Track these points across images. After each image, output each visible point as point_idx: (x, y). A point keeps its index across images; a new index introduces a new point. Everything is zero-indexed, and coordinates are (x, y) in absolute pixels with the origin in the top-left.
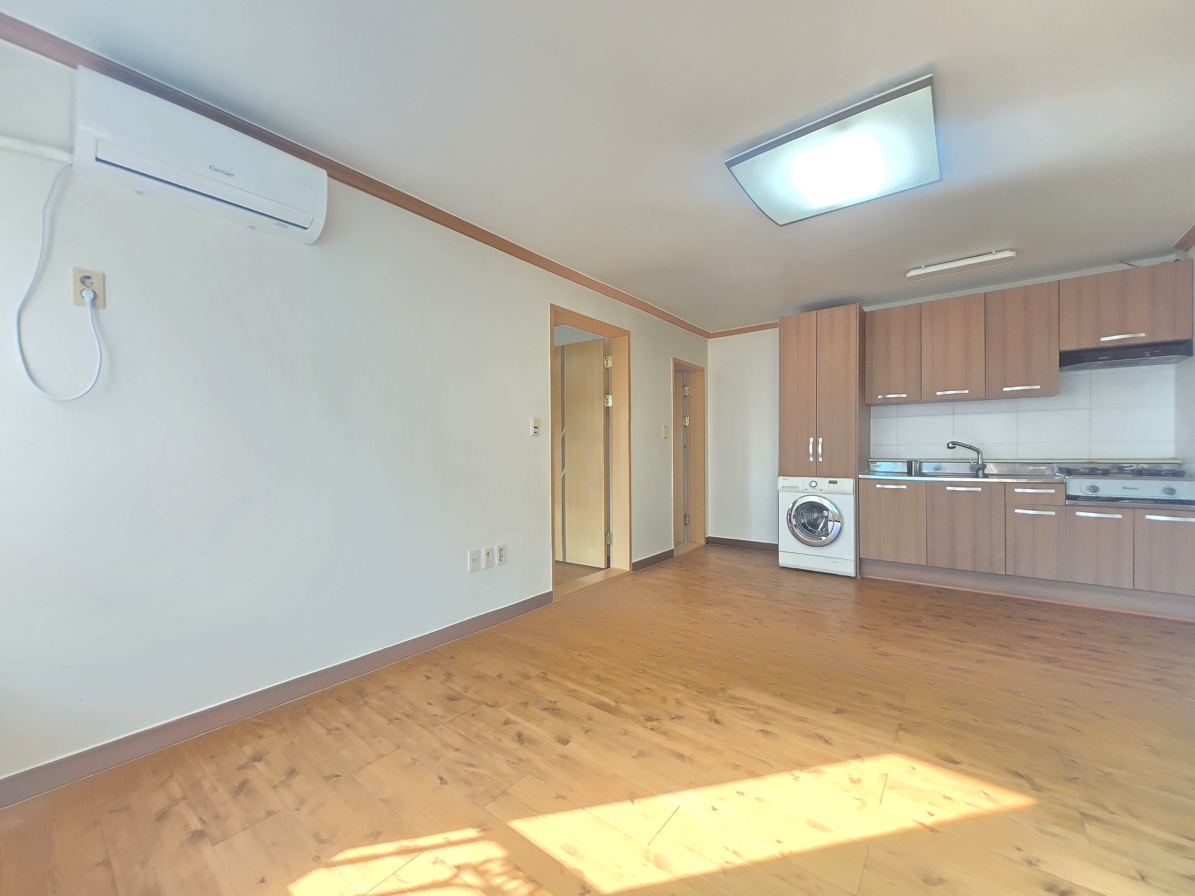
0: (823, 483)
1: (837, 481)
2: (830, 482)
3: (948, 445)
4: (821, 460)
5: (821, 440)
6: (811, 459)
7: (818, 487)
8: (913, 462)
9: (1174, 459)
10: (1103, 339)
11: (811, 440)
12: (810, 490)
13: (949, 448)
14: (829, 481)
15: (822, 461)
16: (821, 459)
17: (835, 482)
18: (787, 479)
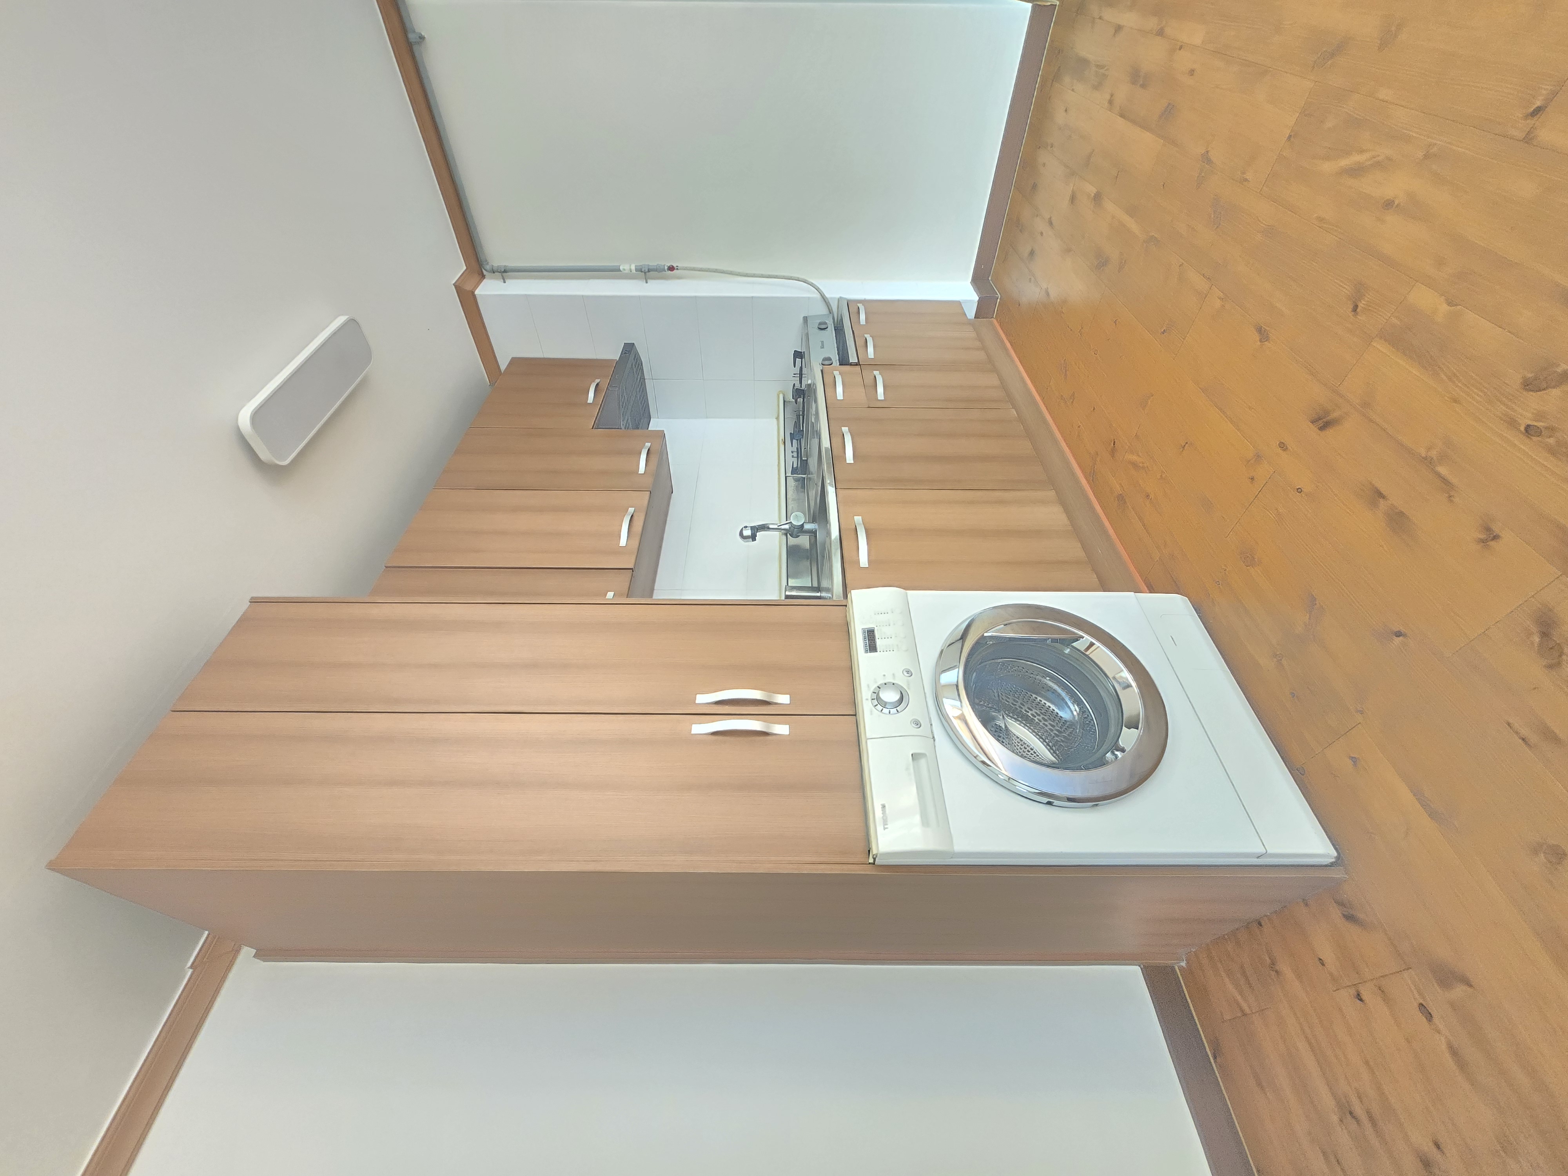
0: (876, 668)
1: (864, 630)
2: (872, 647)
4: (783, 699)
5: (703, 697)
6: (784, 727)
7: (901, 680)
11: (702, 726)
14: (866, 652)
15: (788, 692)
16: (779, 692)
17: (869, 632)
18: (884, 806)
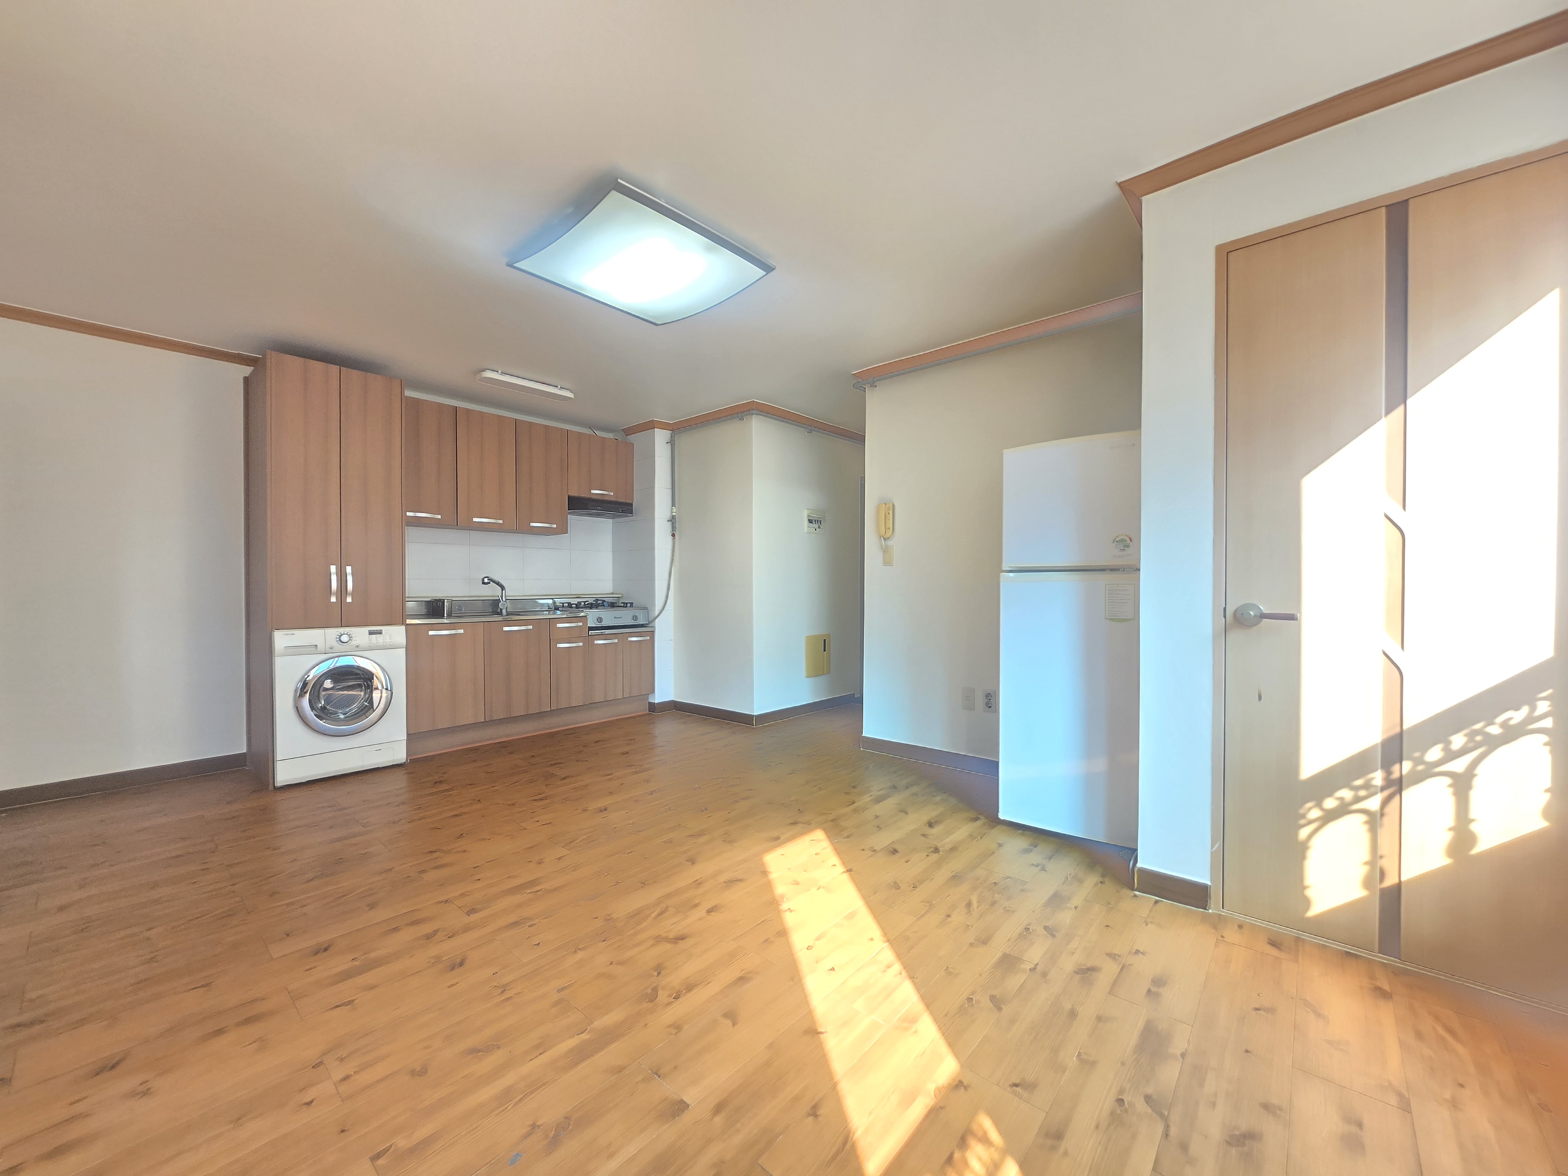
0: (360, 634)
1: (382, 630)
2: (371, 633)
3: (483, 580)
4: (349, 600)
5: (349, 569)
6: (333, 599)
7: (354, 643)
8: (446, 600)
9: (612, 594)
10: (593, 491)
11: (333, 569)
12: (338, 647)
13: (484, 583)
14: (369, 631)
15: (351, 601)
16: (351, 598)
17: (380, 633)
18: (293, 634)
